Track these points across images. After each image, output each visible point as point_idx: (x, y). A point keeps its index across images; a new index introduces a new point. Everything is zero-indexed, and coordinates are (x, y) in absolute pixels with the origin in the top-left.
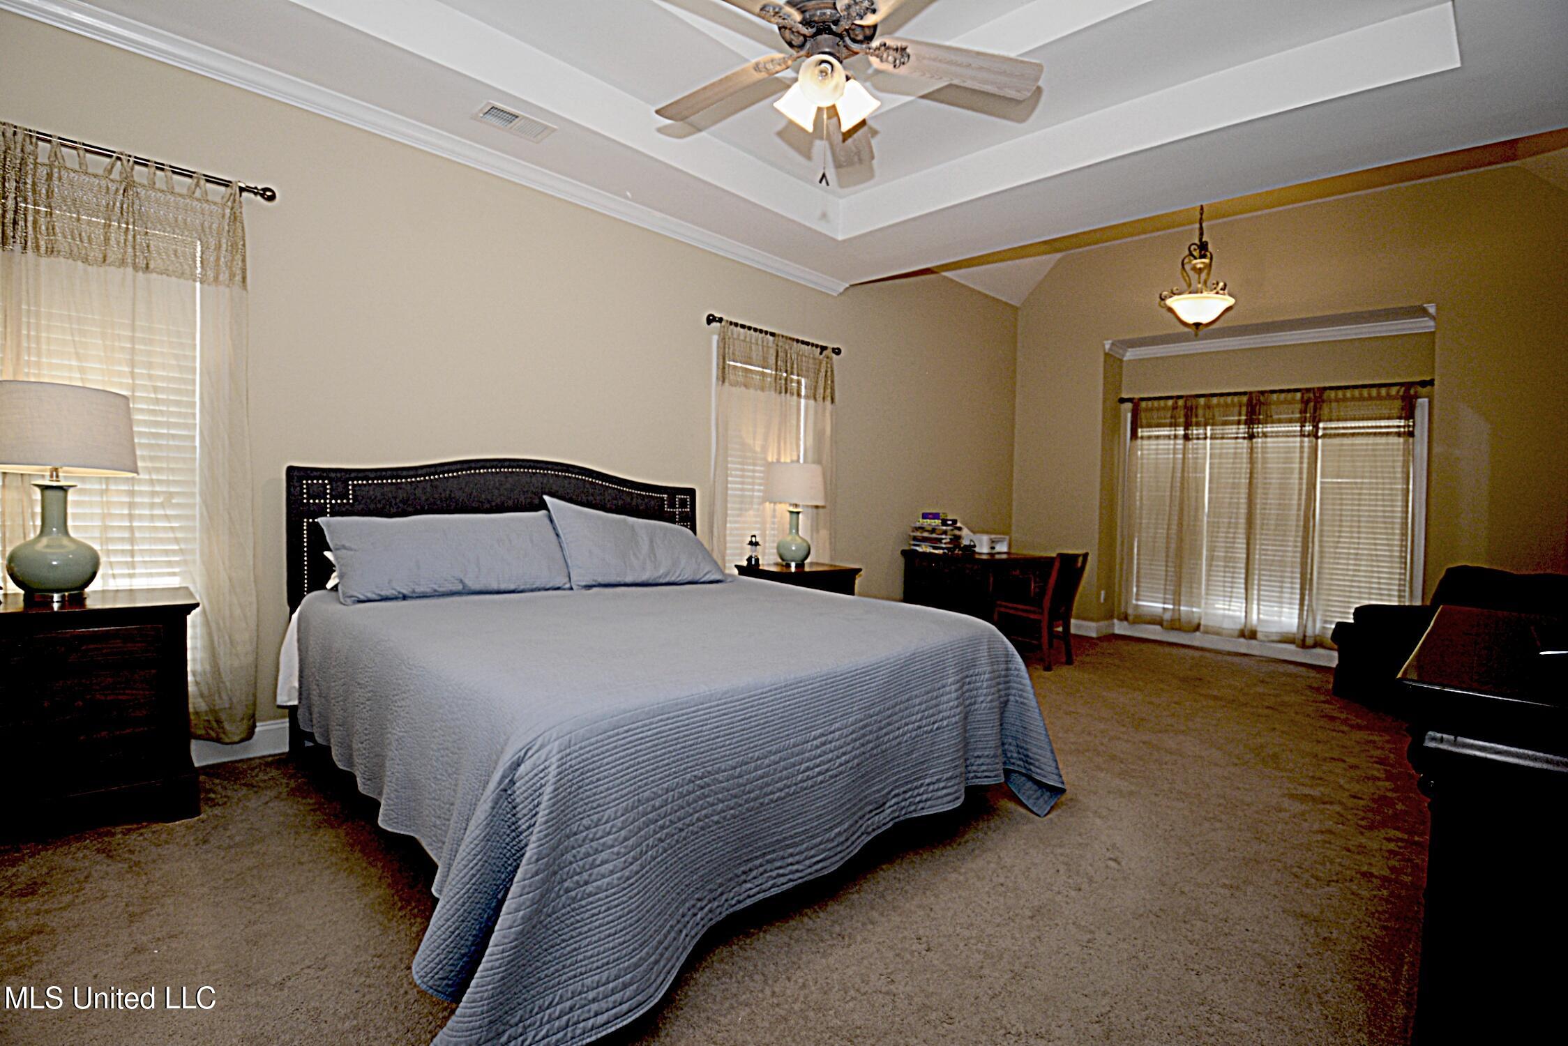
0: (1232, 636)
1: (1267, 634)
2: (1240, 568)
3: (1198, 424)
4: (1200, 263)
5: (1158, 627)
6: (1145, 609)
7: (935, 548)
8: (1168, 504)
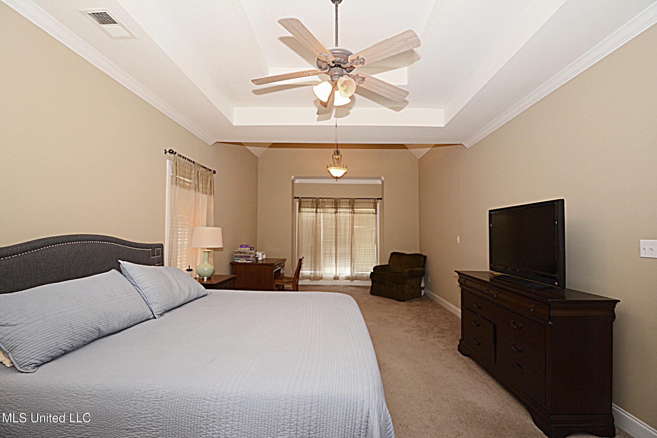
0: (331, 280)
1: (342, 278)
2: (334, 256)
3: (320, 208)
4: (337, 157)
5: (309, 280)
6: (306, 274)
7: (247, 260)
8: (311, 235)
